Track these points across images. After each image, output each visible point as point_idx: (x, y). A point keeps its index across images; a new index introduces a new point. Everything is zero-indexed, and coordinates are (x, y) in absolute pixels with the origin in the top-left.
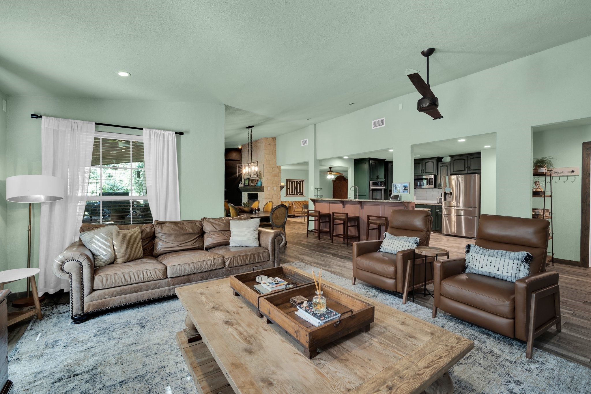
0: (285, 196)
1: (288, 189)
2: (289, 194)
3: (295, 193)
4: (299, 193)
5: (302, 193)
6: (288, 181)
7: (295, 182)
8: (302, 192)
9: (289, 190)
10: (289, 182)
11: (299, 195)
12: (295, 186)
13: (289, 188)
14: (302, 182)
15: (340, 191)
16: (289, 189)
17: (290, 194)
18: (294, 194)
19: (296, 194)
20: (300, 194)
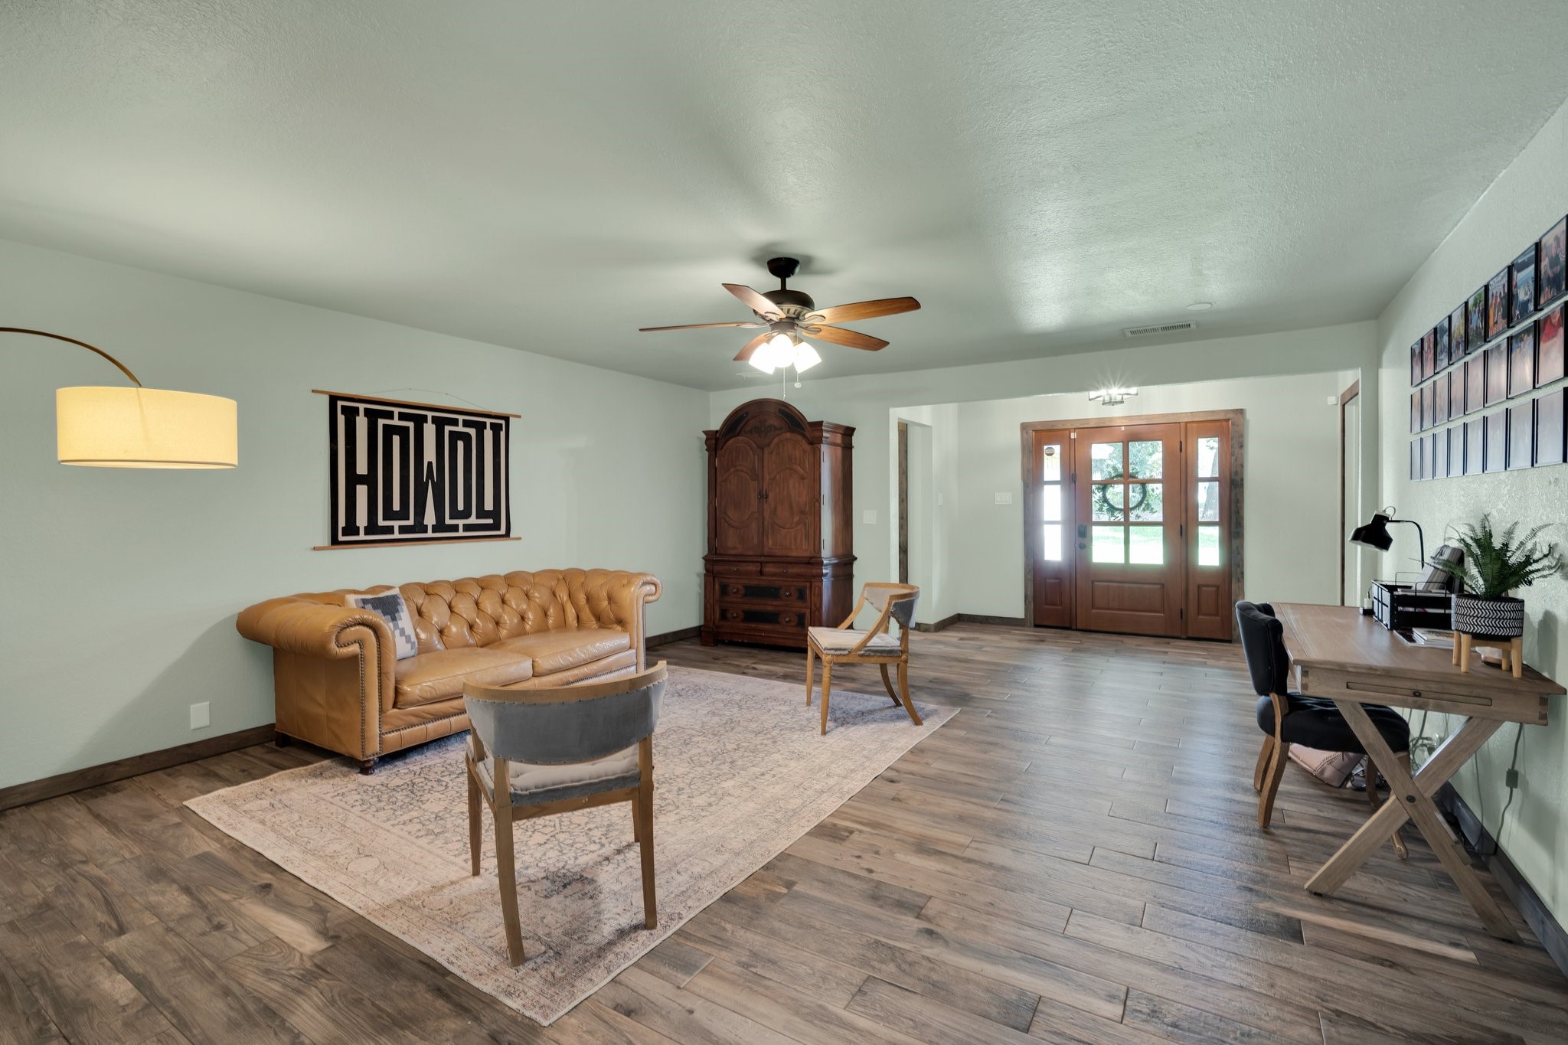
0: (325, 538)
1: (353, 479)
2: (362, 520)
3: (430, 519)
4: (466, 514)
5: (495, 514)
6: (351, 414)
7: (429, 430)
8: (489, 505)
9: (362, 491)
10: (362, 422)
11: (467, 528)
12: (430, 455)
13: (362, 468)
14: (488, 434)
15: (763, 496)
16: (370, 480)
17: (372, 529)
18: (420, 527)
19: (440, 526)
20: (473, 520)
